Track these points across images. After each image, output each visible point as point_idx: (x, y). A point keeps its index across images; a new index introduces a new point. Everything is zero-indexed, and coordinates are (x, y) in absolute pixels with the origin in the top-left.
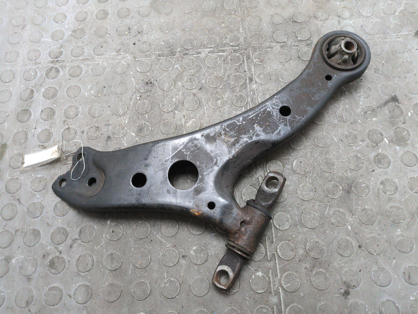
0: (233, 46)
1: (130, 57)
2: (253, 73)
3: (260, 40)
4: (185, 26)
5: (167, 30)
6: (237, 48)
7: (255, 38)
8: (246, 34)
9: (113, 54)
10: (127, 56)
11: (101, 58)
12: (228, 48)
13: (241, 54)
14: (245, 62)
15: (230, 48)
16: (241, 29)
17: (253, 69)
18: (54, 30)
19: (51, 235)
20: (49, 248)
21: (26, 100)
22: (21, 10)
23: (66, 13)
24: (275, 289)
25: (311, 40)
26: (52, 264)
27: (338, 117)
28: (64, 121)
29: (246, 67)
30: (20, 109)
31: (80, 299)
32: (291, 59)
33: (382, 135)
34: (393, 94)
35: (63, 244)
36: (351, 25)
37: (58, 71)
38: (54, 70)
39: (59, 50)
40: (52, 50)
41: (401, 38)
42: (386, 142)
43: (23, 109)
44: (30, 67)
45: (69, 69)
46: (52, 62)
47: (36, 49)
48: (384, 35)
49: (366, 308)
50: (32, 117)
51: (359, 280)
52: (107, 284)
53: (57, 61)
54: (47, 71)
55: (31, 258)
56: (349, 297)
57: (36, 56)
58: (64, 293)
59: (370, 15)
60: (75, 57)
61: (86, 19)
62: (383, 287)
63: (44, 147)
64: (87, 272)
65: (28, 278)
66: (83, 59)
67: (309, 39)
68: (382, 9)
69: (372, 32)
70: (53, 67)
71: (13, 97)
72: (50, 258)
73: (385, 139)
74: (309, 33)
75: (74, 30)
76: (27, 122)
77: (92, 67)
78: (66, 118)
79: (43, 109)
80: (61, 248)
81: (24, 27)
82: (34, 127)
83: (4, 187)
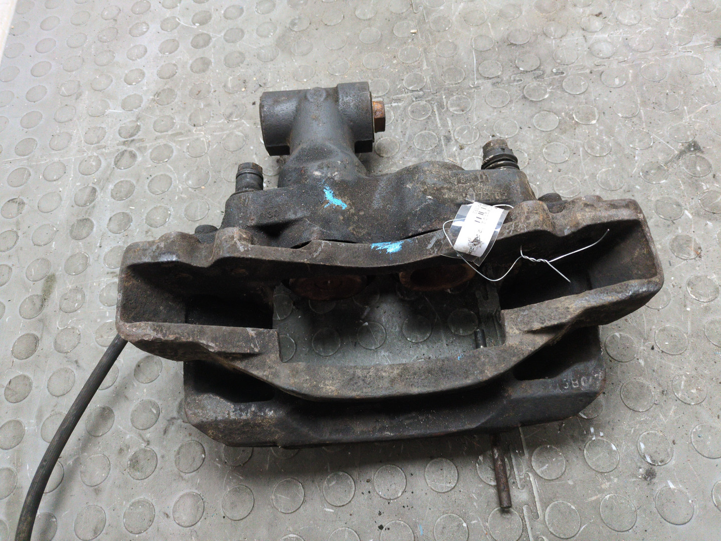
0: (413, 91)
1: (249, 124)
2: (450, 128)
3: (458, 77)
4: (333, 69)
5: (305, 78)
6: (421, 93)
7: (449, 75)
8: (433, 71)
9: (220, 122)
10: (244, 123)
11: (200, 130)
12: (406, 95)
13: (429, 101)
14: (436, 113)
15: (410, 94)
16: (425, 64)
17: (450, 123)
18: (125, 96)
19: (132, 415)
20: (128, 437)
21: (85, 205)
22: (74, 72)
23: (145, 70)
24: (521, 477)
25: (541, 69)
26: (135, 463)
27: (600, 184)
28: (147, 232)
29: (438, 120)
30: (74, 220)
31: (185, 518)
32: (511, 101)
33: (679, 205)
34: (690, 140)
35: (151, 429)
36: (605, 41)
37: (133, 156)
38: (127, 155)
39: (134, 125)
40: (124, 125)
41: (693, 52)
42: (688, 216)
43: (79, 218)
44: (90, 154)
45: (152, 150)
46: (124, 143)
47: (99, 126)
48: (662, 50)
49: (688, 498)
50: (95, 229)
51: (669, 450)
52: (229, 490)
53: (133, 141)
54: (116, 157)
55: (100, 455)
56: (655, 480)
57: (98, 137)
58: (157, 510)
59: (635, 22)
60: (161, 132)
61: (175, 75)
62: (715, 458)
63: (115, 274)
64: (194, 471)
65: (95, 490)
66: (174, 134)
67: (538, 69)
68: (655, 12)
69: (642, 47)
70: (125, 151)
71: (63, 202)
72: (131, 452)
73: (686, 212)
74: (538, 59)
75: (157, 93)
76: (88, 238)
77: (188, 145)
78: (149, 227)
79: (112, 215)
80: (148, 435)
81: (79, 96)
82: (98, 245)
83: (53, 343)
